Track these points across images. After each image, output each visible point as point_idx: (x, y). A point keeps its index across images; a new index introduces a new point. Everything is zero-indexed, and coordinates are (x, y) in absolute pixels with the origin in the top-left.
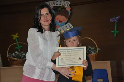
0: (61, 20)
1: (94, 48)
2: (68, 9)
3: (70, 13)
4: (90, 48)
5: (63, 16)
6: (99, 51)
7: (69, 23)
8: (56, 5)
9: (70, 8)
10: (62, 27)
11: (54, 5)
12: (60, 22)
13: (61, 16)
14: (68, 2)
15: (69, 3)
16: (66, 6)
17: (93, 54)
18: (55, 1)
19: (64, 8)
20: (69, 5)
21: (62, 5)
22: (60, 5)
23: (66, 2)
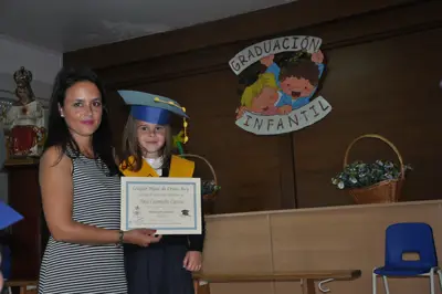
0: (296, 90)
1: (392, 165)
2: (318, 59)
3: (321, 68)
4: (381, 164)
5: (303, 80)
6: (407, 171)
7: (320, 98)
8: (282, 50)
9: (322, 56)
10: (302, 109)
11: (277, 51)
12: (296, 94)
13: (299, 78)
14: (317, 39)
15: (319, 41)
16: (310, 51)
17: (389, 180)
18: (281, 40)
19: (305, 56)
20: (320, 48)
21: (299, 48)
22: (294, 47)
23: (311, 38)
